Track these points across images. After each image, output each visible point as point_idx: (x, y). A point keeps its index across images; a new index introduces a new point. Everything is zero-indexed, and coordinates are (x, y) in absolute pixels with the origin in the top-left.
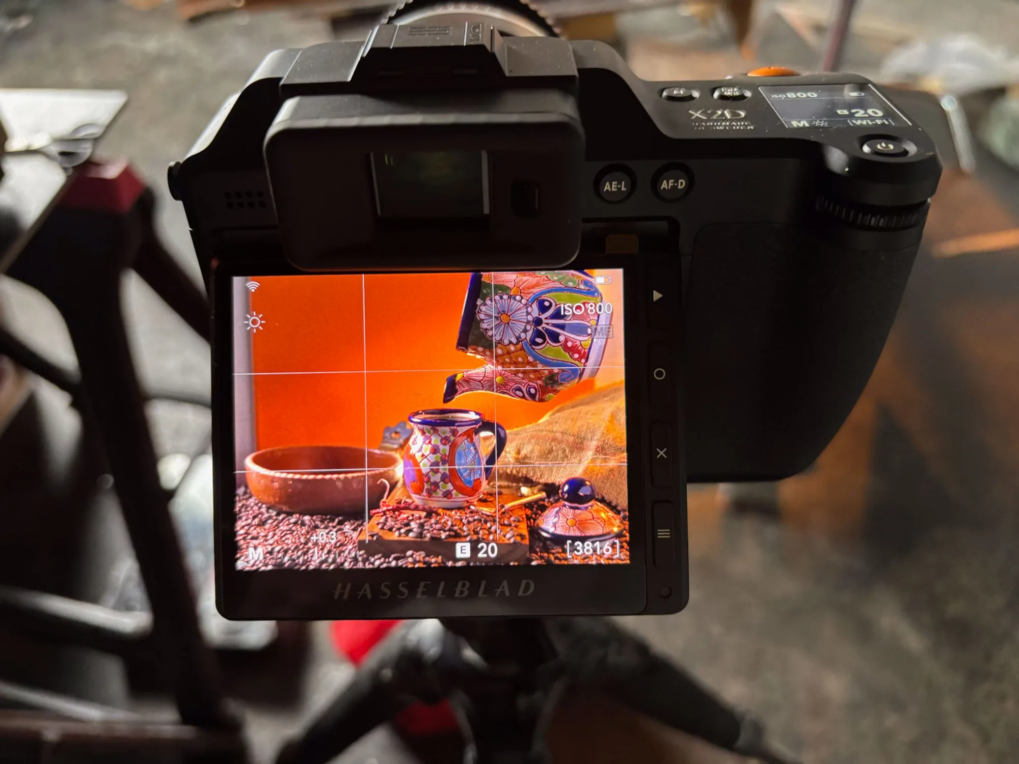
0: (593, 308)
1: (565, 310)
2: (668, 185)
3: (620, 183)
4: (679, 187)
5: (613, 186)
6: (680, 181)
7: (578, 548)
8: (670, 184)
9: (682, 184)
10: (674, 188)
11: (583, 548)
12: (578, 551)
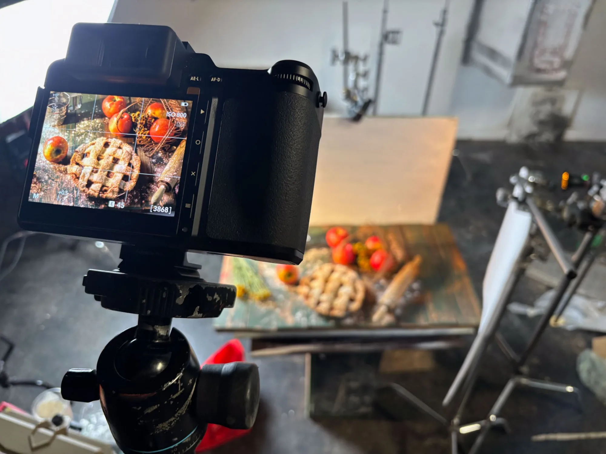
0: (179, 115)
1: (168, 115)
2: (214, 80)
3: (196, 78)
4: (218, 81)
5: (194, 79)
6: (218, 78)
7: (155, 209)
8: (215, 80)
9: (219, 79)
10: (216, 81)
11: (157, 209)
12: (155, 210)
